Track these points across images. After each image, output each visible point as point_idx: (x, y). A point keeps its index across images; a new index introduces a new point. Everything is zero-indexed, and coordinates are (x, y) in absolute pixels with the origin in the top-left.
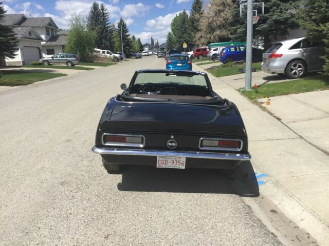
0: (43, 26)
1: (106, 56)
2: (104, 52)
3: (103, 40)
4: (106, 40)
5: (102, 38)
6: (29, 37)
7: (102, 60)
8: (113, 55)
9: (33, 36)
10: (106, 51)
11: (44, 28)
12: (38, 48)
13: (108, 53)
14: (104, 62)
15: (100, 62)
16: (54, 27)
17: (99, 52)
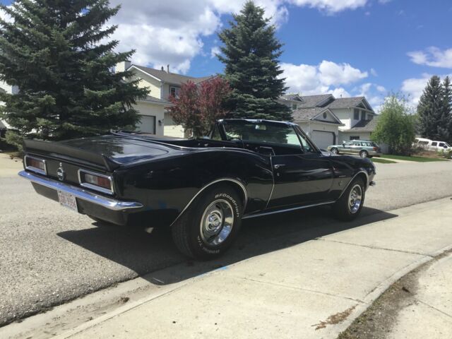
0: (350, 108)
1: (437, 149)
2: (434, 144)
3: (439, 128)
4: (445, 127)
5: (438, 124)
6: (323, 119)
7: (428, 155)
8: (448, 148)
9: (328, 119)
10: (438, 143)
11: (353, 110)
12: (333, 133)
13: (441, 145)
14: (431, 157)
15: (424, 156)
16: (366, 110)
17: (427, 143)
